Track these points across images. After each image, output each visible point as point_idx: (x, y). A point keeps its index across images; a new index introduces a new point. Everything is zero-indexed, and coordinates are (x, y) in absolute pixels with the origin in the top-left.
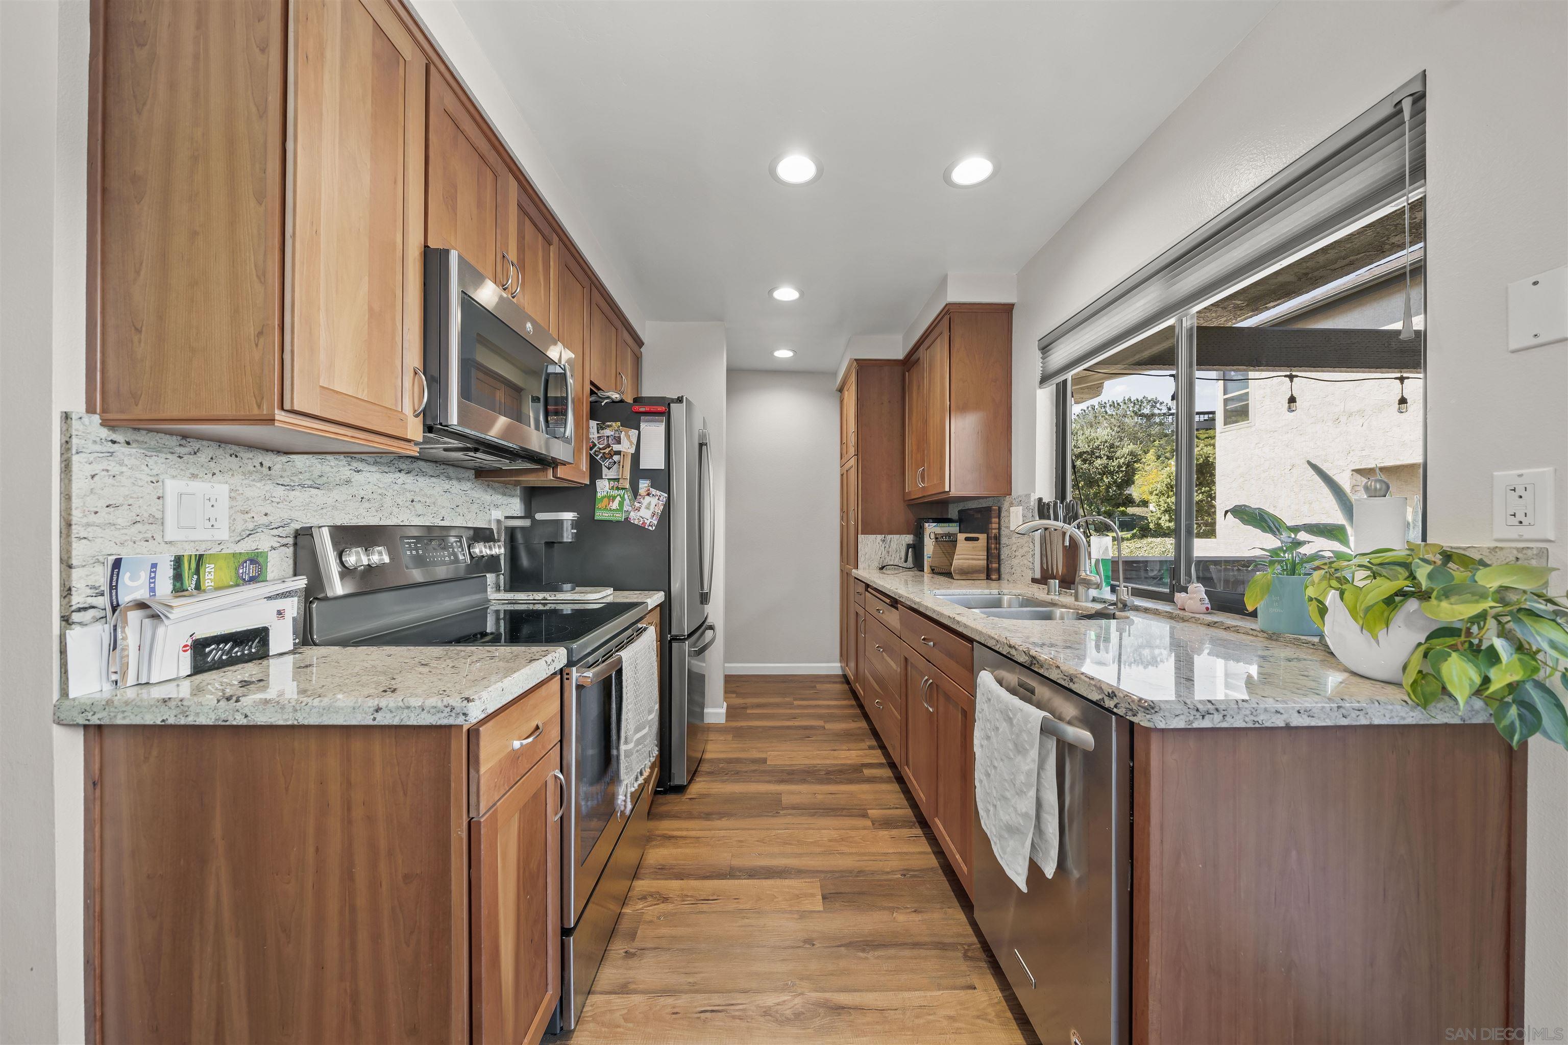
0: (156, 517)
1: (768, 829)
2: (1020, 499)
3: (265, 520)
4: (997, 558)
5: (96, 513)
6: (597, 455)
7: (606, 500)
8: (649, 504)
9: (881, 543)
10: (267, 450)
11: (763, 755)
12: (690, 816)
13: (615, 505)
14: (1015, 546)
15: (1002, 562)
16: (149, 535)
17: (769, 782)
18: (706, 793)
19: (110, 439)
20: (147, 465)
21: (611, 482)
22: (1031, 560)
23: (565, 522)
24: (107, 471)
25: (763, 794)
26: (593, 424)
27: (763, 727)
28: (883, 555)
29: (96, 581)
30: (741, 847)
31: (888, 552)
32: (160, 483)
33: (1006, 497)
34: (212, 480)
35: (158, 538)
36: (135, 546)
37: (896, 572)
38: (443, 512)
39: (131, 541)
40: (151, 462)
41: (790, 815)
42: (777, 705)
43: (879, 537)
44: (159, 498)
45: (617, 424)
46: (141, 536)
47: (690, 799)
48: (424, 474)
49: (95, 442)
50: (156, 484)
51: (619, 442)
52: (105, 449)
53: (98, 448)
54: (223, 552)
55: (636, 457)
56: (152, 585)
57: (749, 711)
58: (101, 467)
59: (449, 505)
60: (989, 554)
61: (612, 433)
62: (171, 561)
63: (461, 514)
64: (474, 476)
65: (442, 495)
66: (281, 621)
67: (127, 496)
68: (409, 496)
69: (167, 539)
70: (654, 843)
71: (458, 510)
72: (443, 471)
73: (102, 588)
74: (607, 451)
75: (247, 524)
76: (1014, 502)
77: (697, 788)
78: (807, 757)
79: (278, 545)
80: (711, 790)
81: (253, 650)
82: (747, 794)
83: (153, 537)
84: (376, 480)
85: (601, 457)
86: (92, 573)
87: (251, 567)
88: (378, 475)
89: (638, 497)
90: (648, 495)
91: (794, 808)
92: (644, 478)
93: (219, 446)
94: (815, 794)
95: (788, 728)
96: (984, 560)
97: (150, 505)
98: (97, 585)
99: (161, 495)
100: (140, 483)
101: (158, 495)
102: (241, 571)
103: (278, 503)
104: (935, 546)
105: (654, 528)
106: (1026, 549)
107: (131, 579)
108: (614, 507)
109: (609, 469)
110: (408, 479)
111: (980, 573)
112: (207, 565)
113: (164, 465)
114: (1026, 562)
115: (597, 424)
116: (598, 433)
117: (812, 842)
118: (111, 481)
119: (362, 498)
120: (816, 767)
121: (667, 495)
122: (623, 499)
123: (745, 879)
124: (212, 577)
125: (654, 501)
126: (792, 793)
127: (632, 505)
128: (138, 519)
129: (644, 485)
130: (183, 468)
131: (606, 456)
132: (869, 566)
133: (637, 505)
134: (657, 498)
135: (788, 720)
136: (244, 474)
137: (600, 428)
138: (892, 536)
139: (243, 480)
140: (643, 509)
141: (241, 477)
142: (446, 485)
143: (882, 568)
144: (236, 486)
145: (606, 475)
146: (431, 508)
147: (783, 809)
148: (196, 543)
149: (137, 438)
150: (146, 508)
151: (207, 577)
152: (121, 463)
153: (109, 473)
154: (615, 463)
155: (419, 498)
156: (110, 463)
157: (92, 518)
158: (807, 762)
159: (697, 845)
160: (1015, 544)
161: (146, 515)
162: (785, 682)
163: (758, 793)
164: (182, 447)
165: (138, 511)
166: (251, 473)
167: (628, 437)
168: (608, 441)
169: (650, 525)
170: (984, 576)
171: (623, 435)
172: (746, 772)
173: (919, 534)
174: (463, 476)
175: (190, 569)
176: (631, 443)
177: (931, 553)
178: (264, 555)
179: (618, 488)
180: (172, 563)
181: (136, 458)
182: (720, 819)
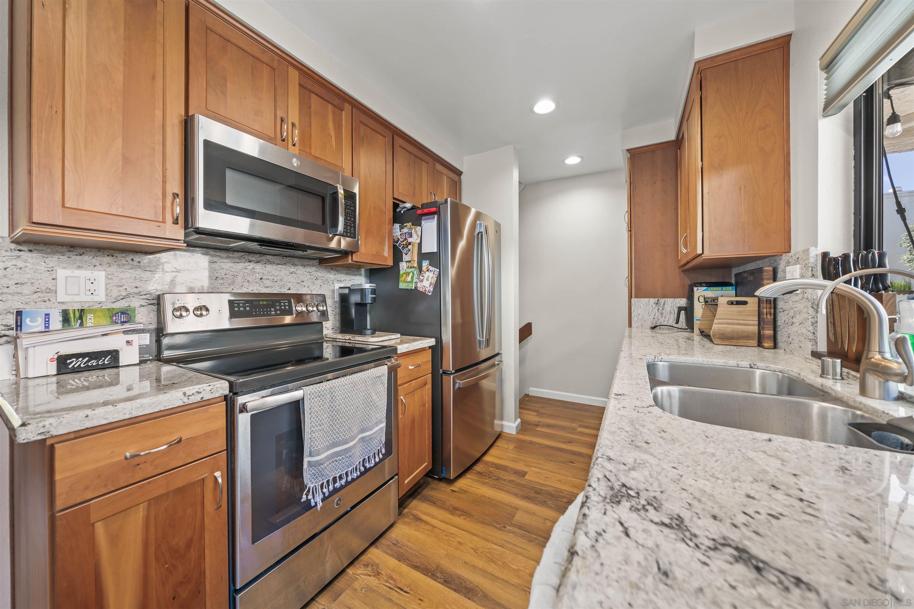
0: (52, 289)
1: (487, 540)
2: (797, 256)
3: (136, 291)
4: (772, 323)
5: (8, 287)
6: (400, 246)
7: (405, 275)
8: (428, 277)
9: (654, 306)
10: (137, 252)
11: (525, 469)
12: (443, 506)
13: (409, 279)
14: (792, 311)
15: (778, 329)
16: (46, 299)
17: (516, 495)
18: (466, 489)
19: (17, 249)
20: (45, 262)
21: (408, 263)
22: (811, 328)
23: (367, 290)
24: (16, 265)
25: (504, 504)
26: (397, 226)
27: (540, 445)
28: (656, 316)
29: (8, 322)
30: (458, 549)
31: (662, 314)
32: (54, 271)
33: (782, 255)
34: (94, 269)
35: (53, 300)
36: (36, 304)
37: (670, 332)
38: (290, 285)
39: (33, 301)
40: (47, 260)
41: (513, 532)
42: (563, 428)
43: (653, 301)
44: (53, 279)
45: (409, 225)
46: (40, 299)
47: (453, 491)
48: (272, 263)
49: (6, 251)
50: (51, 272)
51: (411, 236)
52: (14, 254)
53: (9, 254)
54: (103, 308)
55: (420, 245)
56: (47, 325)
57: (538, 429)
58: (11, 263)
59: (295, 281)
60: (761, 319)
61: (407, 231)
62: (60, 312)
63: (306, 286)
64: (318, 264)
65: (289, 275)
66: (130, 347)
67: (30, 278)
68: (258, 276)
69: (58, 301)
70: (406, 520)
71: (303, 283)
72: (289, 261)
73: (12, 326)
74: (404, 243)
75: (121, 293)
76: (790, 260)
77: (462, 483)
78: (560, 481)
79: (147, 304)
80: (470, 488)
81: (106, 363)
82: (493, 500)
83: (49, 300)
84: (228, 267)
85: (402, 247)
86: (5, 318)
87: (122, 316)
88: (231, 264)
89: (422, 272)
90: (428, 270)
91: (520, 528)
92: (426, 259)
93: (99, 251)
94: (546, 519)
95: (561, 450)
96: (754, 325)
97: (47, 283)
98: (9, 324)
99: (55, 278)
100: (39, 272)
101: (53, 277)
102: (115, 318)
103: (146, 281)
104: (704, 309)
105: (431, 293)
106: (804, 315)
107: (30, 321)
108: (409, 280)
109: (406, 254)
110: (258, 267)
111: (748, 340)
112: (88, 315)
113: (57, 262)
114: (804, 331)
115: (400, 226)
116: (400, 231)
117: (514, 570)
118: (18, 270)
119: (217, 278)
120: (562, 492)
121: (438, 270)
122: (413, 274)
123: (439, 582)
124: (93, 321)
125: (431, 274)
126: (527, 512)
127: (419, 278)
128: (38, 290)
129: (425, 264)
130: (71, 263)
131: (405, 246)
132: (642, 325)
133: (421, 278)
134: (433, 272)
135: (564, 443)
136: (118, 265)
137: (401, 228)
138: (666, 299)
139: (117, 269)
140: (425, 281)
141: (116, 267)
142: (293, 269)
143: (653, 328)
144: (112, 272)
145: (405, 259)
146: (278, 283)
147: (512, 525)
148: (82, 303)
149: (37, 248)
150: (44, 284)
151: (88, 321)
152: (26, 262)
153: (17, 267)
154: (409, 250)
155: (267, 277)
156: (17, 261)
157: (6, 290)
158: (558, 485)
159: (430, 533)
160: (792, 308)
161: (44, 288)
162: (580, 410)
163: (501, 502)
164: (70, 252)
165: (38, 286)
166: (125, 265)
167: (416, 232)
168: (405, 236)
169: (428, 292)
170: (755, 342)
171: (413, 231)
172: (505, 480)
173: (690, 297)
174: (308, 263)
175: (74, 316)
176: (418, 235)
177: (700, 316)
178: (134, 310)
179: (411, 268)
180: (61, 314)
181: (36, 259)
182: (459, 516)
